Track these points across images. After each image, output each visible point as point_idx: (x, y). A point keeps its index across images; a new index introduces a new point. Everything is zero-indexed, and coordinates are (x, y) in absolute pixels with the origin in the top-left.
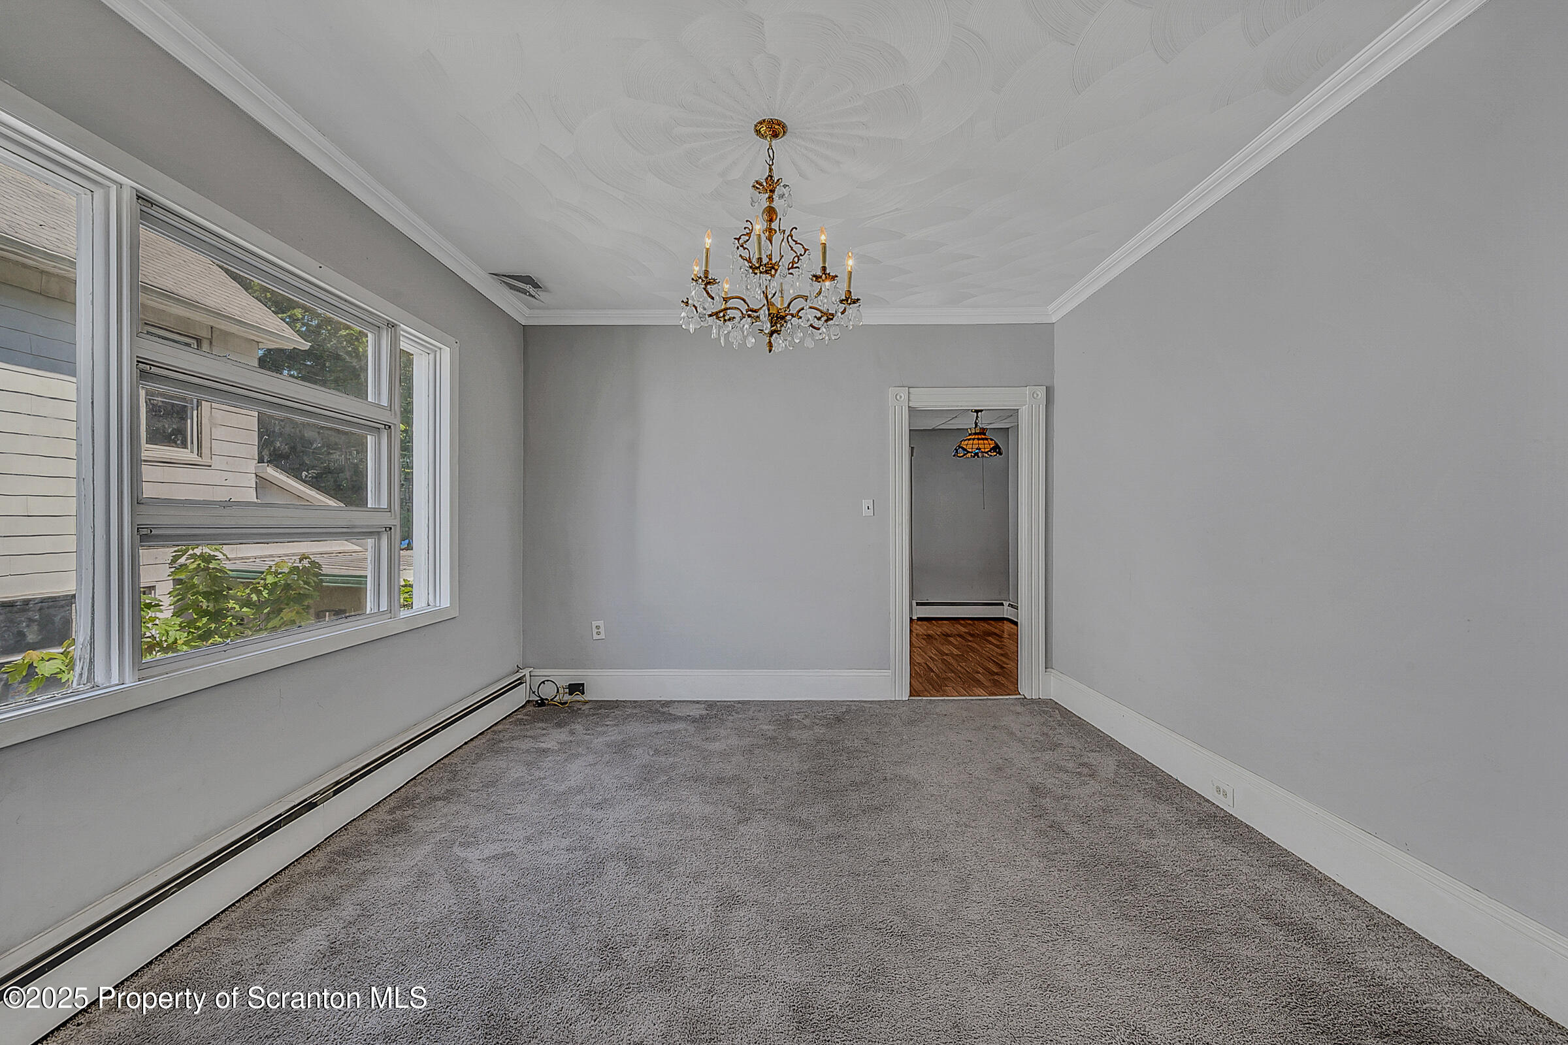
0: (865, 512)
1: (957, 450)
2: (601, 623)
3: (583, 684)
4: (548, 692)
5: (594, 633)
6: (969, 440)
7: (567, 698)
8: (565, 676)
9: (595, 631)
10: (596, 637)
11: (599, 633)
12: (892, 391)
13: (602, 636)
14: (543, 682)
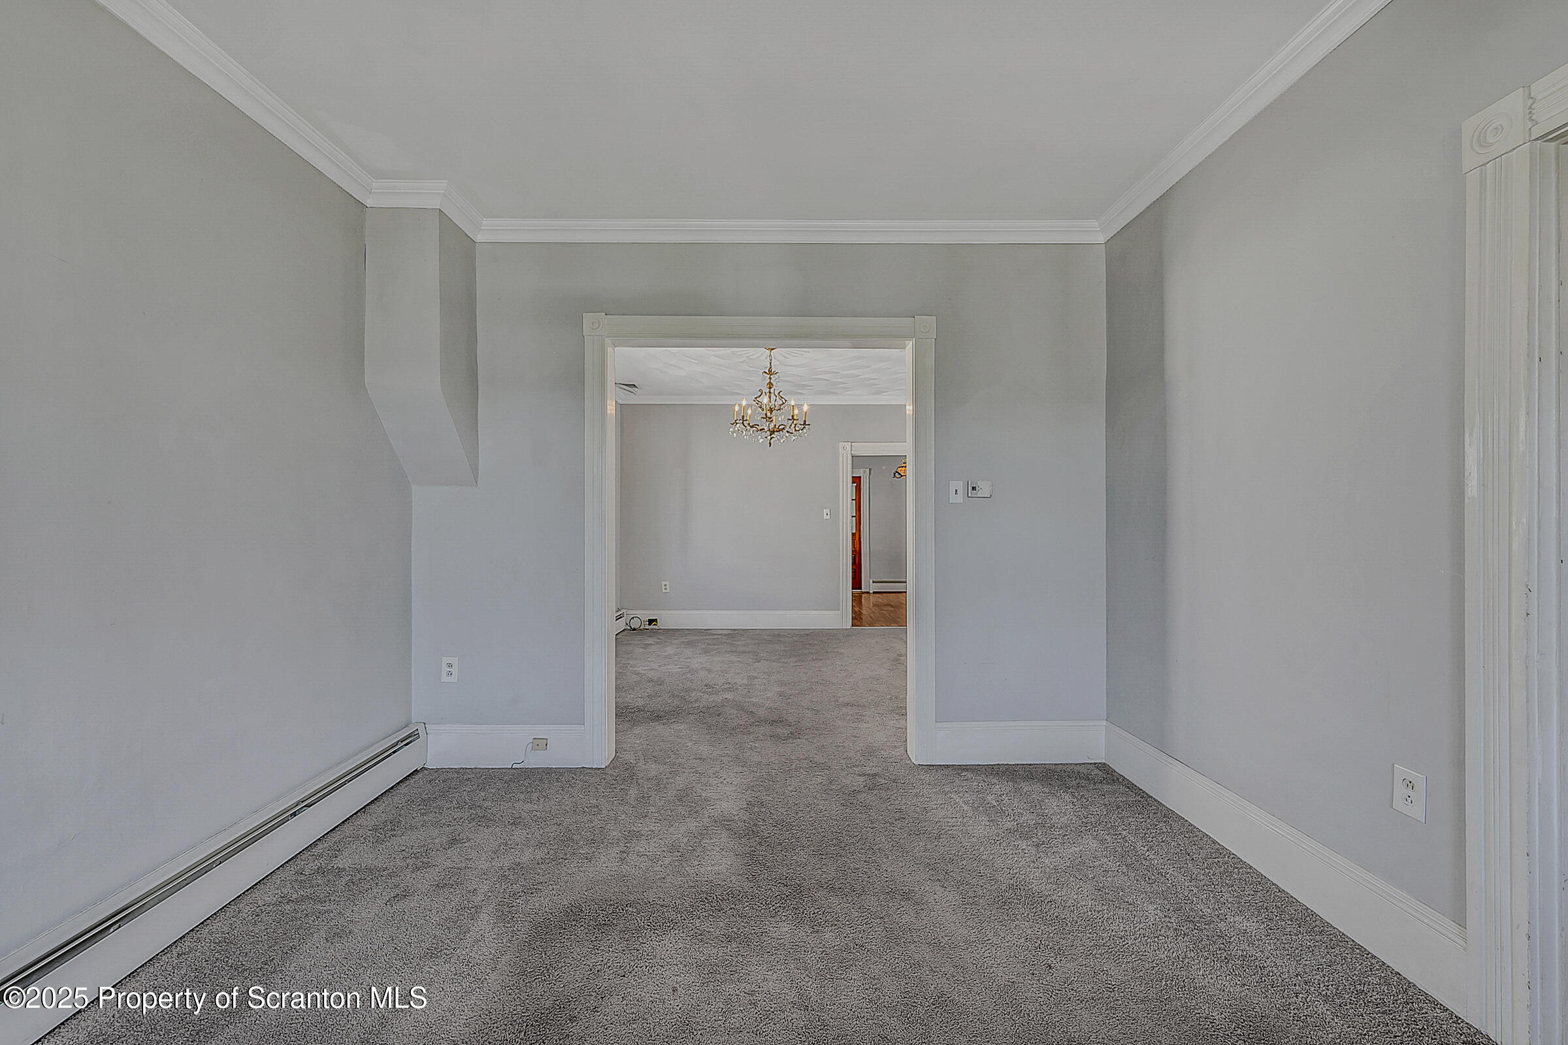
0: (825, 517)
1: (895, 474)
2: (667, 583)
3: (656, 620)
4: (635, 624)
5: (663, 589)
6: (903, 467)
7: (647, 627)
8: (646, 615)
9: (664, 587)
10: (664, 591)
11: (666, 589)
12: (841, 444)
13: (668, 591)
14: (633, 618)
